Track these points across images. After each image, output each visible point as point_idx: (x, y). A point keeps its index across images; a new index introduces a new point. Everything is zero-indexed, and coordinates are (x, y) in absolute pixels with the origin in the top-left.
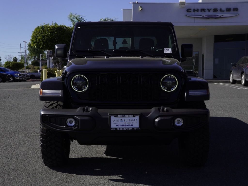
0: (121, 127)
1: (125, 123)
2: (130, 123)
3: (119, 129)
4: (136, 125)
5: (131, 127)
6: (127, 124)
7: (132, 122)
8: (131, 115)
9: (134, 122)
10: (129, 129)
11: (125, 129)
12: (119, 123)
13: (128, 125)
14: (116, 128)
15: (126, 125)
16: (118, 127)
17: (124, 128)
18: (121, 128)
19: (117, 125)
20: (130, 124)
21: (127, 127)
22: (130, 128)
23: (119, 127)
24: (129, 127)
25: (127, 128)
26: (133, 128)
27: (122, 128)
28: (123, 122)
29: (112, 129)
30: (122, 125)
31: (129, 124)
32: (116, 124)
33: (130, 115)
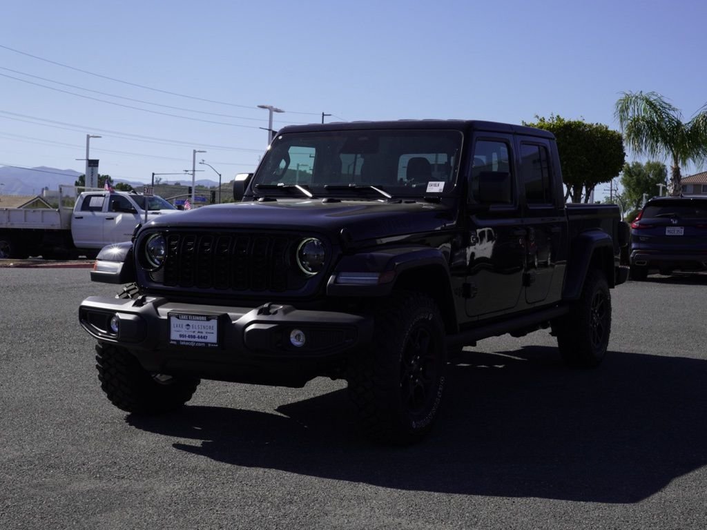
0: (187, 339)
1: (194, 332)
2: (202, 333)
3: (182, 343)
4: (213, 338)
5: (203, 340)
6: (197, 334)
7: (206, 330)
8: (204, 316)
9: (209, 331)
10: (200, 345)
11: (193, 344)
12: (184, 331)
13: (199, 337)
14: (178, 341)
15: (194, 337)
16: (182, 339)
17: (190, 342)
18: (186, 341)
19: (181, 336)
20: (203, 335)
21: (197, 340)
22: (201, 342)
23: (184, 339)
24: (200, 340)
25: (196, 342)
26: (207, 344)
27: (188, 342)
28: (191, 329)
29: (172, 342)
30: (189, 336)
31: (200, 335)
32: (179, 333)
33: (202, 316)
